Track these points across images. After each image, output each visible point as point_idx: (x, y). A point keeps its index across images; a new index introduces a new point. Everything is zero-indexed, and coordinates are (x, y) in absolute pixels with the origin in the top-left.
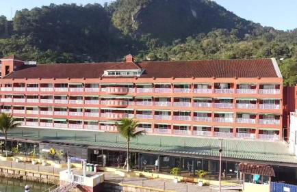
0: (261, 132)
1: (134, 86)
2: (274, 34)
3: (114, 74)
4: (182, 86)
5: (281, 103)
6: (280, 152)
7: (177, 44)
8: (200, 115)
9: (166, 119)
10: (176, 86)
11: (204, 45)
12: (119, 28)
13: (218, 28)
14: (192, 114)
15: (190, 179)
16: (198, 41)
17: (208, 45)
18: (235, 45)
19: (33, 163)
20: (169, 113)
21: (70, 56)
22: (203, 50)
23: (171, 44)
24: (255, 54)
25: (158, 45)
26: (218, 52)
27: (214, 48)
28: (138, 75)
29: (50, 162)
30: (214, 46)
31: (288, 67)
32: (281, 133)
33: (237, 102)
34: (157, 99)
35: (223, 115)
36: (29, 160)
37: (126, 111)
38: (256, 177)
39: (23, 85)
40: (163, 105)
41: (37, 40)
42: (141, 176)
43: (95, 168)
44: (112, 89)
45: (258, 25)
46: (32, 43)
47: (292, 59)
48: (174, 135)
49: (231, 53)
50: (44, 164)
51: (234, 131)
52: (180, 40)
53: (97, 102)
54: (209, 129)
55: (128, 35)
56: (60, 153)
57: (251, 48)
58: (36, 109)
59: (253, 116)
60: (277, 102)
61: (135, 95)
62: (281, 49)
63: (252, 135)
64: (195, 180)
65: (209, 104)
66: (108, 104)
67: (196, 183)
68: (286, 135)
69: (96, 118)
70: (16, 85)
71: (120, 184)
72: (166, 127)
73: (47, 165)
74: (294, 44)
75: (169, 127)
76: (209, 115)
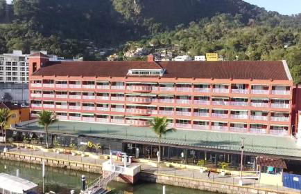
0: (272, 128)
1: (157, 85)
2: (278, 18)
3: (137, 73)
4: (201, 86)
5: (291, 102)
6: (289, 146)
7: (180, 29)
8: (217, 112)
9: (187, 115)
10: (196, 86)
11: (208, 31)
12: (121, 12)
13: (222, 12)
14: (210, 111)
15: (214, 170)
16: (201, 27)
17: (211, 31)
18: (238, 30)
19: (73, 154)
20: (189, 110)
21: (74, 42)
22: (207, 35)
23: (174, 29)
24: (259, 41)
25: (161, 30)
26: (222, 38)
27: (218, 34)
28: (161, 75)
29: (87, 153)
30: (217, 32)
31: (293, 56)
32: (289, 128)
33: (252, 101)
34: (178, 97)
35: (238, 112)
36: (68, 151)
37: (149, 108)
38: (270, 169)
39: (52, 82)
40: (183, 103)
41: (38, 25)
42: (171, 166)
43: (130, 160)
44: (137, 87)
45: (263, 9)
46: (34, 28)
47: (297, 47)
48: (194, 130)
49: (235, 39)
50: (83, 155)
51: (248, 126)
52: (183, 24)
53: (122, 99)
54: (226, 124)
55: (129, 19)
56: (97, 147)
57: (255, 34)
58: (64, 104)
59: (265, 114)
60: (287, 102)
61: (158, 93)
62: (285, 36)
63: (263, 130)
64: (218, 170)
65: (226, 103)
66: (133, 101)
67: (219, 173)
68: (294, 130)
69: (121, 113)
70: (45, 82)
71: (155, 173)
72: (185, 122)
73: (86, 156)
74: (299, 31)
75: (189, 122)
76: (226, 112)
